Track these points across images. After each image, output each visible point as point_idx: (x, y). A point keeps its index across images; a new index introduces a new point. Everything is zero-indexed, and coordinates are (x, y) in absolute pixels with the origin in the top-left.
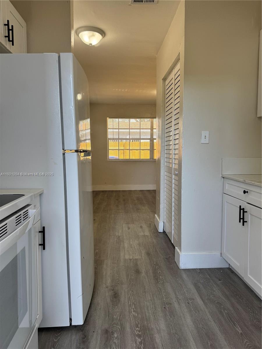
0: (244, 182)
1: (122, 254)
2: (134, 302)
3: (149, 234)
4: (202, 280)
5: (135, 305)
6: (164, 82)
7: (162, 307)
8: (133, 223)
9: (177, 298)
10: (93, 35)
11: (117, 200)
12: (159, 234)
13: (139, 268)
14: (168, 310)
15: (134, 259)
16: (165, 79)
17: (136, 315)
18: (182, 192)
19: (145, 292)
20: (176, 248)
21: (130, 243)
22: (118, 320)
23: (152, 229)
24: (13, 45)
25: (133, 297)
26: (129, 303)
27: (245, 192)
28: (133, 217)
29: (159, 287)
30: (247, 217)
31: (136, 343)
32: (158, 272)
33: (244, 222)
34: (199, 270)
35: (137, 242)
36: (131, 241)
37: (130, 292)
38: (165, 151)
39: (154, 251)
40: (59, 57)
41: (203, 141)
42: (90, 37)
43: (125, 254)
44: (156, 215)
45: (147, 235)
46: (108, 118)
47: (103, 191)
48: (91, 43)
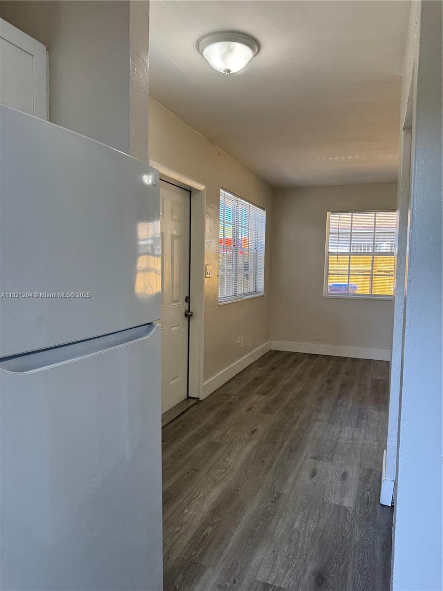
1: (255, 561)
3: (352, 506)
8: (331, 459)
11: (330, 382)
15: (275, 588)
21: (293, 526)
23: (368, 490)
28: (340, 441)
43: (262, 561)
45: (345, 507)
46: (328, 213)
47: (312, 356)
48: (229, 68)
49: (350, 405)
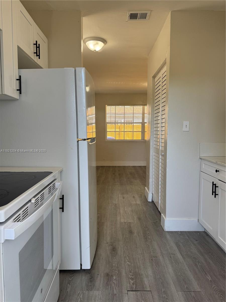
0: (216, 163)
1: (118, 218)
2: (128, 255)
3: (140, 203)
4: (182, 240)
5: (129, 257)
6: (154, 79)
7: (150, 259)
8: (127, 194)
9: (162, 253)
10: (97, 44)
11: (114, 174)
12: (148, 203)
13: (132, 230)
14: (154, 261)
15: (128, 222)
16: (154, 77)
17: (130, 264)
18: (167, 170)
19: (137, 247)
20: (162, 214)
21: (125, 210)
22: (116, 267)
23: (143, 199)
24: (39, 58)
25: (127, 251)
26: (124, 255)
27: (217, 171)
28: (127, 189)
29: (148, 244)
30: (218, 191)
31: (130, 283)
32: (147, 233)
33: (215, 195)
34: (180, 232)
35: (130, 209)
36: (126, 208)
37: (125, 247)
38: (154, 135)
39: (144, 216)
40: (75, 71)
41: (185, 129)
42: (94, 45)
43: (121, 218)
44: (146, 188)
45: (138, 204)
46: (106, 105)
47: (102, 166)
48: (95, 49)
49: (125, 180)
